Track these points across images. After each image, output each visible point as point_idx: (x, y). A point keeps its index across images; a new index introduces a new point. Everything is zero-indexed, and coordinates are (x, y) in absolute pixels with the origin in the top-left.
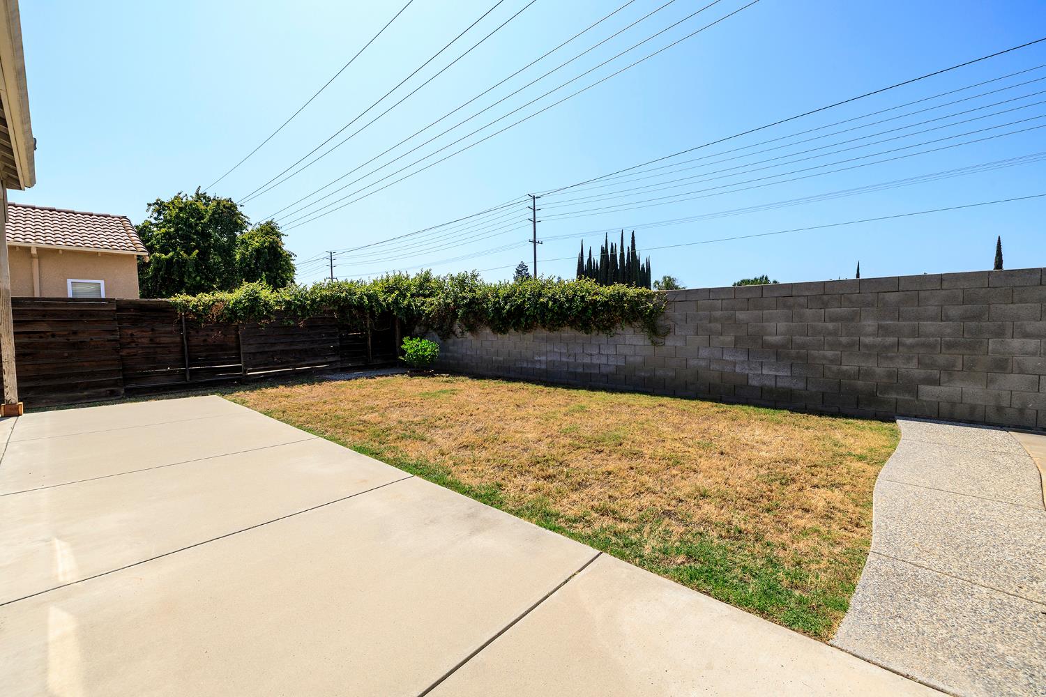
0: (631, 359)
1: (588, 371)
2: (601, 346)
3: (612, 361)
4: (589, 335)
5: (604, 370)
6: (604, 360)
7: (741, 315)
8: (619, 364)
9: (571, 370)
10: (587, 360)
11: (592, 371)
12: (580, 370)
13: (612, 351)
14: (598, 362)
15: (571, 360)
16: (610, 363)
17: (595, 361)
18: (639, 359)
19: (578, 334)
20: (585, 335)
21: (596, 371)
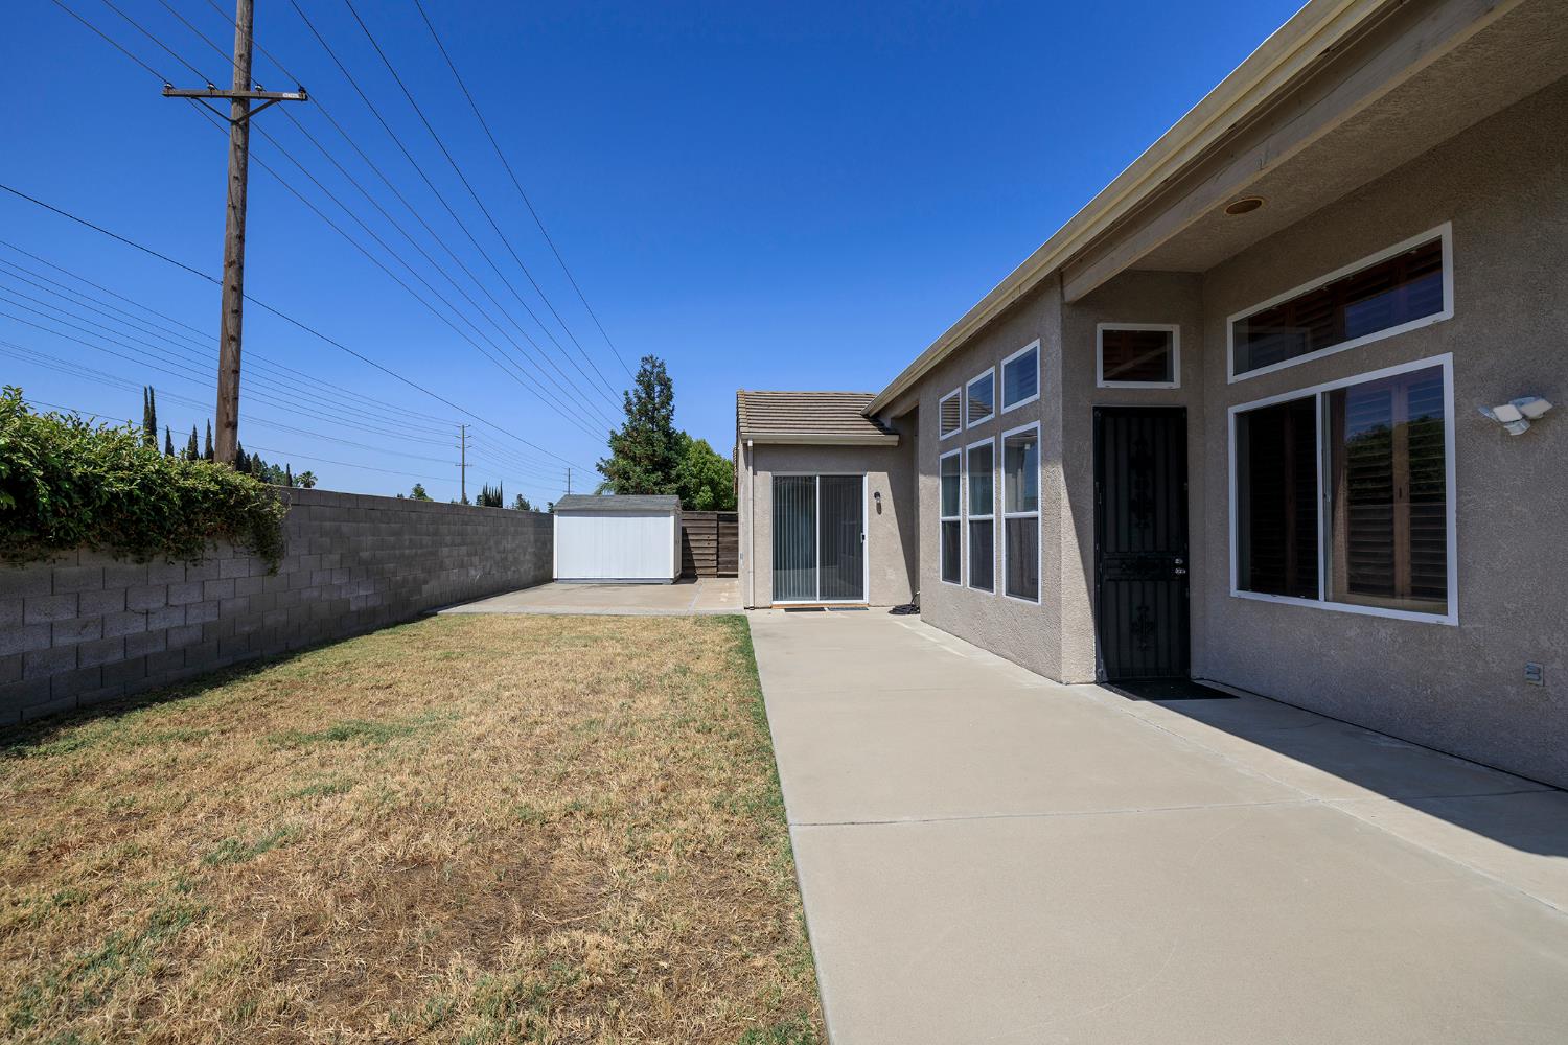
0: (228, 606)
1: (141, 653)
2: (172, 588)
3: (196, 617)
4: (144, 565)
5: (177, 641)
6: (177, 618)
7: (346, 528)
8: (208, 619)
9: (90, 662)
10: (137, 627)
11: (151, 651)
12: (117, 656)
13: (194, 596)
14: (164, 625)
15: (92, 635)
16: (189, 622)
17: (157, 624)
18: (241, 602)
19: (111, 565)
20: (134, 567)
21: (161, 648)
